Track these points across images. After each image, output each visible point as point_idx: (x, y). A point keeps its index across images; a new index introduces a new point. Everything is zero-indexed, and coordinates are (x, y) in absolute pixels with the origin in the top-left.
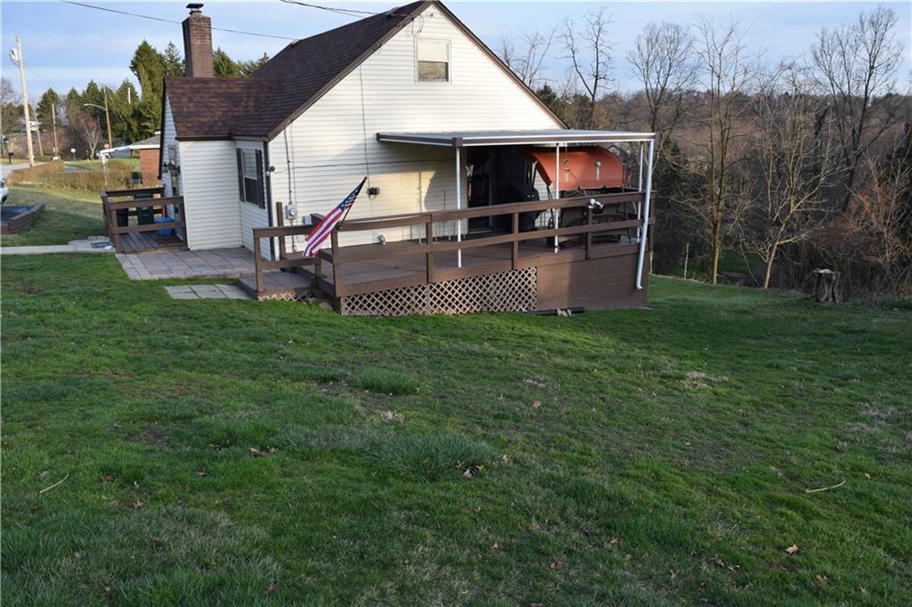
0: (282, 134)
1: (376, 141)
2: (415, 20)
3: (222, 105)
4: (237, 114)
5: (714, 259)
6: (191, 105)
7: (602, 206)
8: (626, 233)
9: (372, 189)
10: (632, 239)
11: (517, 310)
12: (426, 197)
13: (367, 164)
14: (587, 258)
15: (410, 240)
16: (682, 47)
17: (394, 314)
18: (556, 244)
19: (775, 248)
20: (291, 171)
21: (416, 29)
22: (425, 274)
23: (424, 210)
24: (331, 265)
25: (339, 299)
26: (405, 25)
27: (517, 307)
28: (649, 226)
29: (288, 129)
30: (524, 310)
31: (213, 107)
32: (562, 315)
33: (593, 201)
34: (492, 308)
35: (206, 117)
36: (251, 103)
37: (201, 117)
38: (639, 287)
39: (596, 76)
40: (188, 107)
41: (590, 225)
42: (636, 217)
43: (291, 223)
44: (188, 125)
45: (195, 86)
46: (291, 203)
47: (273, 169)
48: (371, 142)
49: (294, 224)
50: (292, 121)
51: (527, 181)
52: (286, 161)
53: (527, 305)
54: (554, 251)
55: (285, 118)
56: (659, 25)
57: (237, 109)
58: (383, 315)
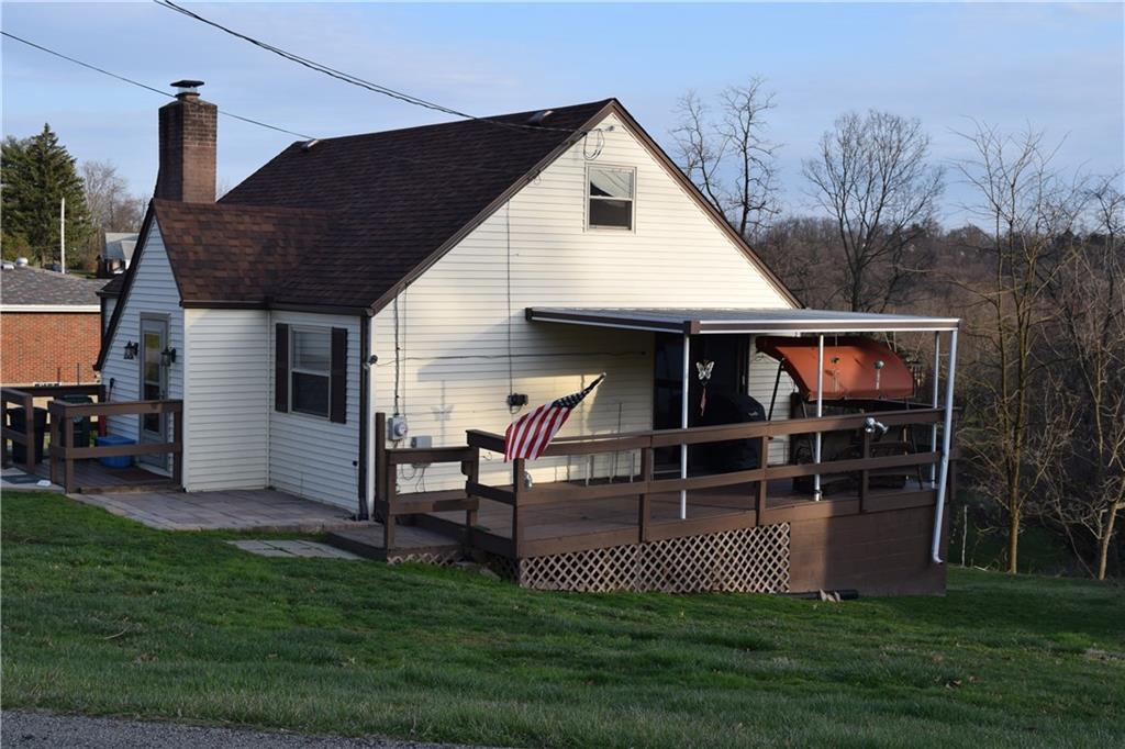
0: (391, 306)
1: (524, 321)
2: (589, 134)
3: (248, 250)
4: (271, 267)
5: (1011, 533)
6: (199, 249)
7: (885, 429)
8: (914, 473)
9: (516, 396)
10: (925, 484)
11: (762, 591)
12: (591, 412)
13: (510, 356)
14: (862, 511)
15: (567, 481)
16: (906, 156)
17: (591, 589)
18: (818, 488)
19: (1114, 514)
20: (400, 363)
21: (591, 150)
22: (638, 527)
23: (587, 433)
24: (511, 507)
25: (519, 560)
26: (573, 143)
27: (762, 586)
28: (950, 462)
29: (400, 297)
30: (771, 591)
31: (234, 254)
32: (827, 600)
33: (872, 421)
34: (726, 587)
35: (224, 270)
36: (292, 251)
37: (216, 269)
38: (937, 559)
39: (745, 204)
40: (196, 253)
41: (867, 458)
42: (929, 448)
43: (396, 445)
44: (200, 281)
45: (202, 218)
46: (397, 414)
47: (374, 359)
48: (517, 321)
49: (399, 447)
50: (407, 285)
51: (741, 390)
52: (394, 348)
53: (775, 583)
54: (814, 500)
55: (399, 279)
56: (864, 117)
57: (271, 259)
58: (575, 590)
